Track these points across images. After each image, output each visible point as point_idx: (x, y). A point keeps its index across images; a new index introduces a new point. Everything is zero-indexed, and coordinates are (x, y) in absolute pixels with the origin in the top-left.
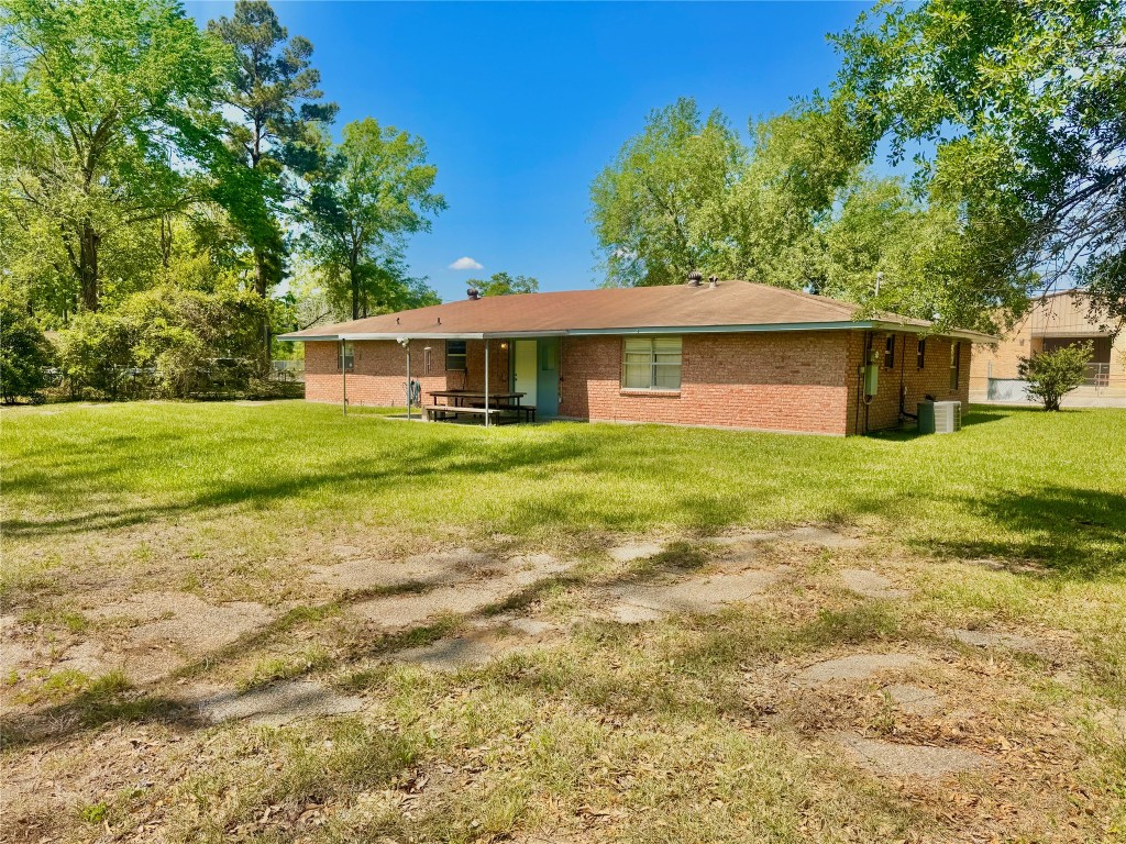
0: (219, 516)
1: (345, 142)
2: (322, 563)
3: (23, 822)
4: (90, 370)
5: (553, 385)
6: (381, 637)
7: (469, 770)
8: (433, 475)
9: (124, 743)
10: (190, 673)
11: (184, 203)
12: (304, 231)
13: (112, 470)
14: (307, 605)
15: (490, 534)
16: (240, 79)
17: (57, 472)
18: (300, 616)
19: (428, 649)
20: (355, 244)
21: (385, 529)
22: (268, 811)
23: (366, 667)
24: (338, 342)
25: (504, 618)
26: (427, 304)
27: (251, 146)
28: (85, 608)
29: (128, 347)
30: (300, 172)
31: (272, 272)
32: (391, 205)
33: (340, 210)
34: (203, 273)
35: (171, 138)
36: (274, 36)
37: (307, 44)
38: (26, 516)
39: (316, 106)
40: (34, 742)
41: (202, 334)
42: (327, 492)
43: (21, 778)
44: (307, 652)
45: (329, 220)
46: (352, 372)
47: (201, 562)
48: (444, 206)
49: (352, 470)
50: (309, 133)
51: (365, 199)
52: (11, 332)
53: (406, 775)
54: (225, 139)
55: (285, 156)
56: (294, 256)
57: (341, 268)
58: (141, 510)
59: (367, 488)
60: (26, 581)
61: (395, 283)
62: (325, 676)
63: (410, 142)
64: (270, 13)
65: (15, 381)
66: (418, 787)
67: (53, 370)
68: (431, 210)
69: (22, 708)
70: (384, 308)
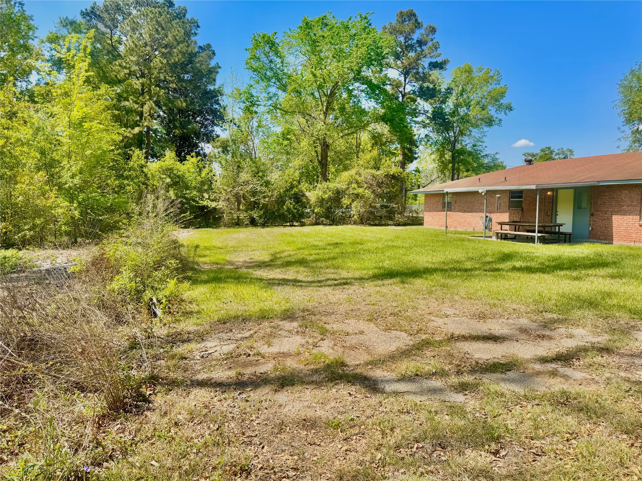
0: (383, 285)
1: (452, 79)
2: (437, 316)
3: (305, 420)
4: (324, 210)
5: (585, 219)
6: (474, 363)
7: (534, 453)
8: (501, 272)
9: (345, 393)
10: (374, 363)
11: (368, 124)
12: (426, 132)
13: (334, 258)
14: (430, 338)
15: (542, 312)
16: (397, 54)
17: (311, 258)
18: (427, 344)
19: (503, 376)
20: (455, 137)
21: (473, 301)
22: (416, 446)
23: (466, 378)
24: (443, 194)
25: (553, 365)
26: (497, 169)
27: (401, 89)
28: (325, 323)
29: (340, 199)
30: (426, 100)
31: (409, 157)
32: (478, 112)
33: (448, 119)
34: (375, 159)
35: (362, 91)
36: (416, 27)
37: (433, 28)
38: (300, 277)
39: (437, 62)
40: (308, 384)
41: (373, 192)
42: (438, 277)
43: (302, 399)
44: (433, 364)
45: (441, 125)
46: (450, 211)
47: (376, 307)
48: (511, 109)
49: (451, 266)
50: (433, 77)
51: (462, 111)
52: (293, 192)
53: (494, 446)
54: (388, 88)
55: (419, 92)
56: (421, 147)
57: (446, 152)
58: (347, 279)
59: (461, 276)
60: (301, 308)
61: (477, 158)
62: (443, 379)
63: (491, 74)
64: (414, 15)
65: (294, 216)
66: (501, 455)
67: (308, 210)
68: (503, 113)
69: (302, 366)
70: (469, 173)
